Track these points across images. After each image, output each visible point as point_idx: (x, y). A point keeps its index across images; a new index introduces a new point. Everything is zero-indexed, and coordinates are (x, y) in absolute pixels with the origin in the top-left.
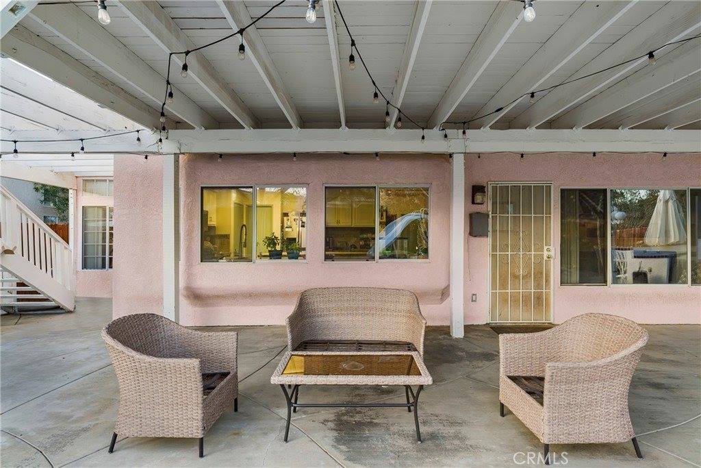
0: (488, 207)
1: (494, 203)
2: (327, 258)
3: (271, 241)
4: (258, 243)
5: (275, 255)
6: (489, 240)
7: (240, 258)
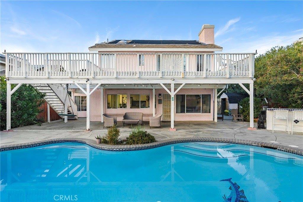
0: (162, 98)
1: (163, 97)
2: (131, 108)
3: (120, 105)
4: (118, 105)
5: (121, 107)
6: (162, 105)
7: (114, 108)
